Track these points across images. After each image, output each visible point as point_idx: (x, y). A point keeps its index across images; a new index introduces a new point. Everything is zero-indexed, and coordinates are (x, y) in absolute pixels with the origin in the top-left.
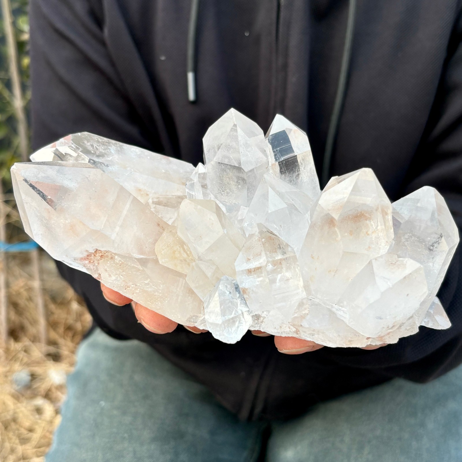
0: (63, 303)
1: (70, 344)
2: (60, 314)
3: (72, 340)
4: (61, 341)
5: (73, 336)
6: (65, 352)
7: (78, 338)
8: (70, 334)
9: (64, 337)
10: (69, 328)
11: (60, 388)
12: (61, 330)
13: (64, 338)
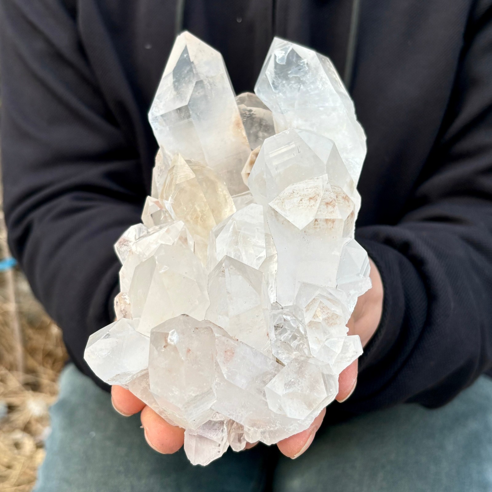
0: (42, 328)
1: (50, 372)
2: (38, 340)
3: (53, 368)
4: (40, 369)
5: (54, 363)
6: (45, 380)
7: (59, 365)
8: (50, 361)
9: (43, 364)
10: (48, 355)
11: (41, 420)
12: (40, 357)
13: (43, 366)
